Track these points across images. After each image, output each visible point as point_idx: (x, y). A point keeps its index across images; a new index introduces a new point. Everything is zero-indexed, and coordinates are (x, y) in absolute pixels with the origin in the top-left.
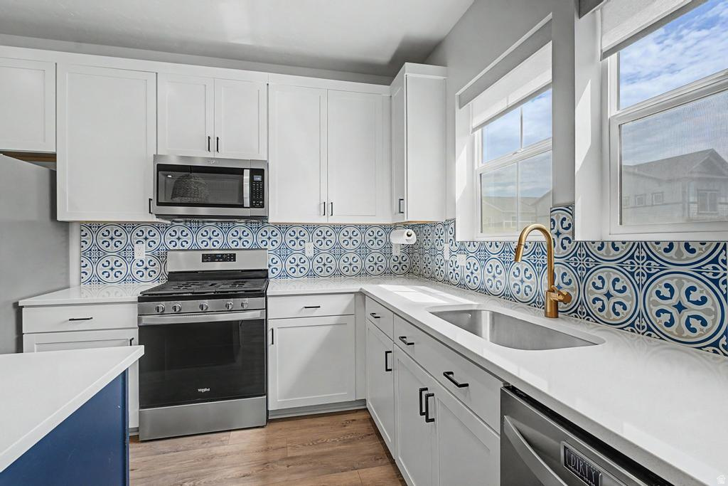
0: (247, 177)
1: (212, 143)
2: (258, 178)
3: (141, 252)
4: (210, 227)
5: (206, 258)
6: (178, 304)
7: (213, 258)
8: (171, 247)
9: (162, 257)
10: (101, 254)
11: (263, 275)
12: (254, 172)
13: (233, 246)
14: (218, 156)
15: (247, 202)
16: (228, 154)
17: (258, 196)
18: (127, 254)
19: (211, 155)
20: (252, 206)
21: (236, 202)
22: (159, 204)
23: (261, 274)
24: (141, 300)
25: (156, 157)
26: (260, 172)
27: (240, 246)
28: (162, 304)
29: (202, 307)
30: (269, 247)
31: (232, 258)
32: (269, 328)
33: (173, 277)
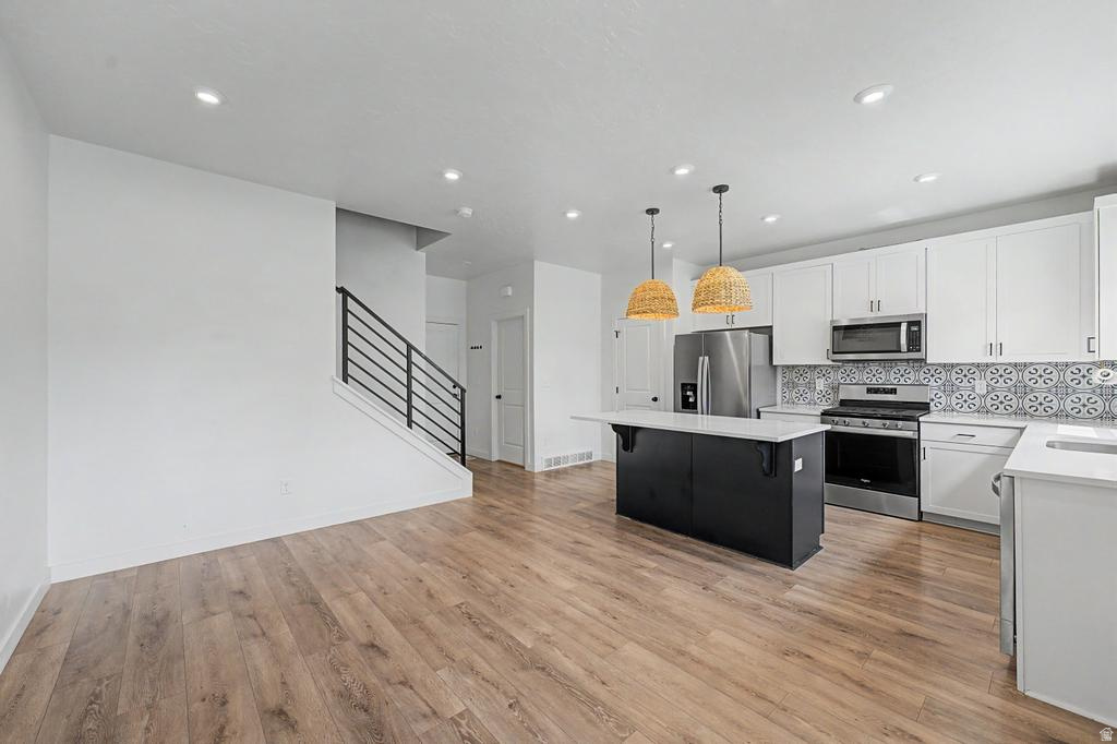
0: (904, 327)
1: (875, 305)
2: (915, 329)
3: (821, 384)
4: (874, 367)
5: (869, 391)
6: (847, 419)
7: (876, 391)
8: (842, 381)
9: (836, 389)
10: (795, 385)
11: (924, 407)
12: (910, 324)
13: (895, 382)
14: (880, 314)
15: (904, 347)
16: (889, 312)
17: (915, 341)
18: (811, 386)
19: (873, 315)
20: (909, 351)
21: (895, 349)
22: (834, 353)
23: (922, 406)
24: (822, 414)
25: (832, 321)
26: (918, 323)
27: (902, 382)
28: (836, 419)
29: (864, 423)
30: (932, 383)
31: (893, 391)
32: (922, 447)
33: (843, 403)
